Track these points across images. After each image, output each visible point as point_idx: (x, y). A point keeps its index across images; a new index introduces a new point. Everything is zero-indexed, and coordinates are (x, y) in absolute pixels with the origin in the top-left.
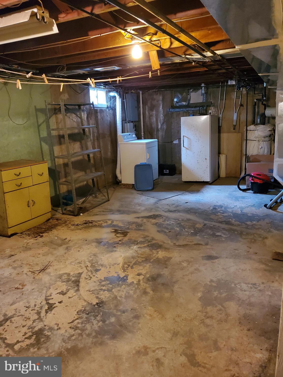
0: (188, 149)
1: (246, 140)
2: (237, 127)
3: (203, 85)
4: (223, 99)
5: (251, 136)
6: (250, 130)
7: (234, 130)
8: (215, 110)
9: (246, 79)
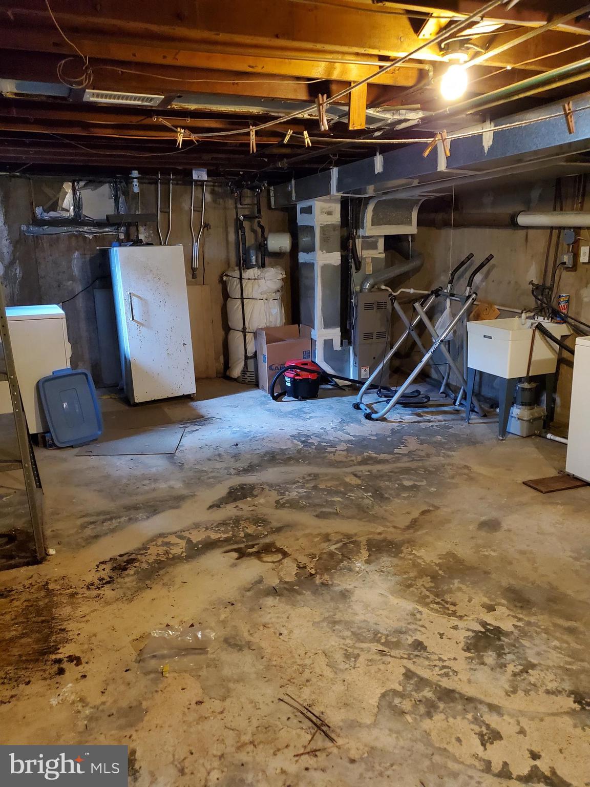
0: (142, 325)
1: (242, 299)
2: (199, 273)
3: (135, 174)
4: (168, 210)
5: (251, 289)
6: (249, 279)
7: (193, 280)
8: (148, 234)
9: (241, 173)
